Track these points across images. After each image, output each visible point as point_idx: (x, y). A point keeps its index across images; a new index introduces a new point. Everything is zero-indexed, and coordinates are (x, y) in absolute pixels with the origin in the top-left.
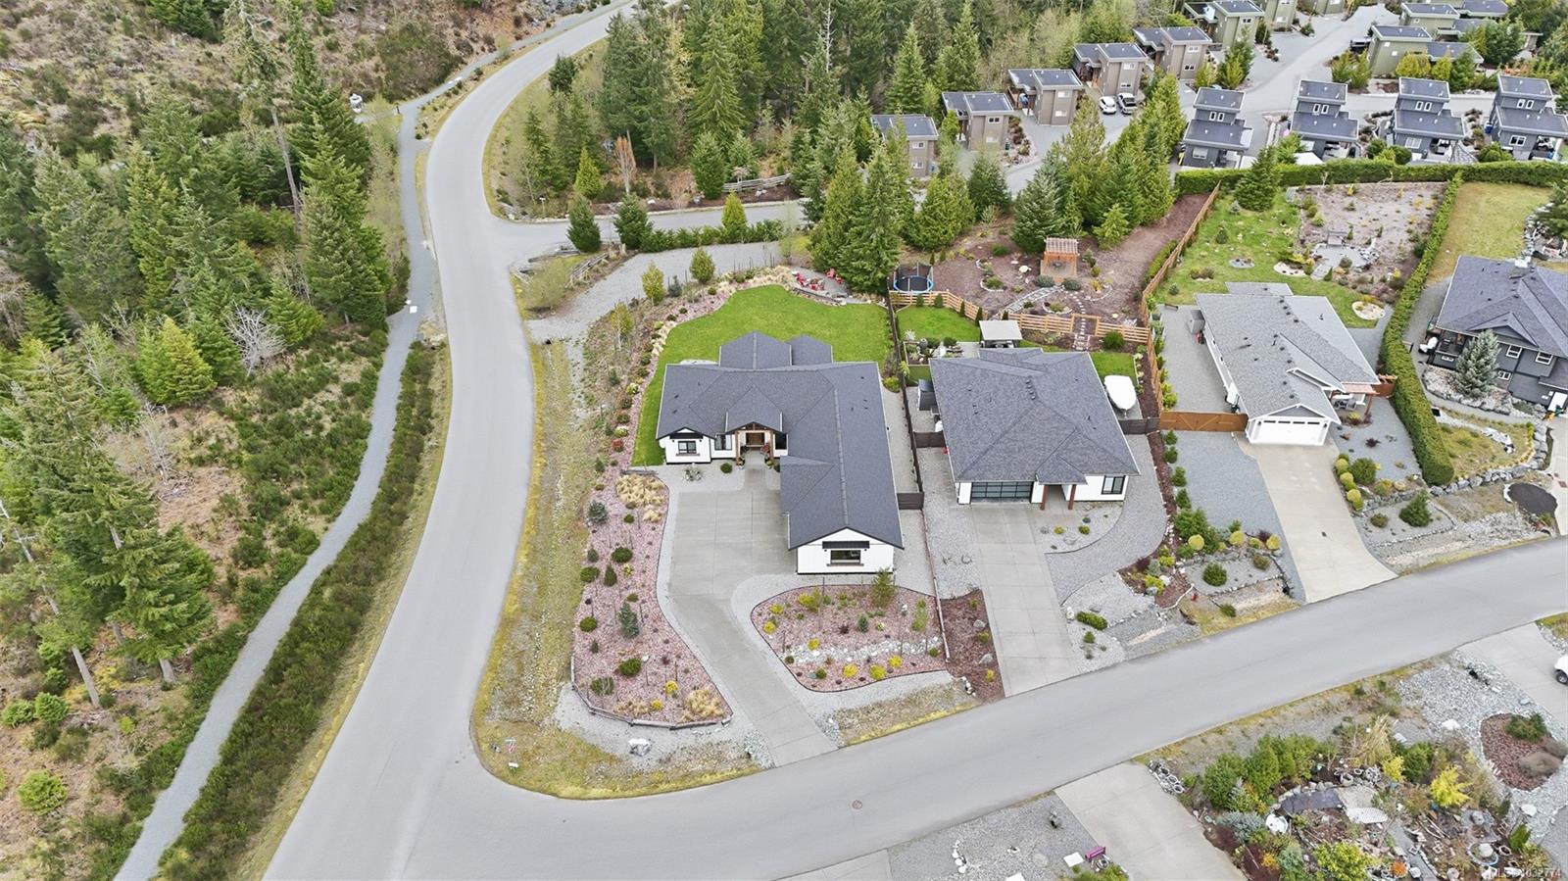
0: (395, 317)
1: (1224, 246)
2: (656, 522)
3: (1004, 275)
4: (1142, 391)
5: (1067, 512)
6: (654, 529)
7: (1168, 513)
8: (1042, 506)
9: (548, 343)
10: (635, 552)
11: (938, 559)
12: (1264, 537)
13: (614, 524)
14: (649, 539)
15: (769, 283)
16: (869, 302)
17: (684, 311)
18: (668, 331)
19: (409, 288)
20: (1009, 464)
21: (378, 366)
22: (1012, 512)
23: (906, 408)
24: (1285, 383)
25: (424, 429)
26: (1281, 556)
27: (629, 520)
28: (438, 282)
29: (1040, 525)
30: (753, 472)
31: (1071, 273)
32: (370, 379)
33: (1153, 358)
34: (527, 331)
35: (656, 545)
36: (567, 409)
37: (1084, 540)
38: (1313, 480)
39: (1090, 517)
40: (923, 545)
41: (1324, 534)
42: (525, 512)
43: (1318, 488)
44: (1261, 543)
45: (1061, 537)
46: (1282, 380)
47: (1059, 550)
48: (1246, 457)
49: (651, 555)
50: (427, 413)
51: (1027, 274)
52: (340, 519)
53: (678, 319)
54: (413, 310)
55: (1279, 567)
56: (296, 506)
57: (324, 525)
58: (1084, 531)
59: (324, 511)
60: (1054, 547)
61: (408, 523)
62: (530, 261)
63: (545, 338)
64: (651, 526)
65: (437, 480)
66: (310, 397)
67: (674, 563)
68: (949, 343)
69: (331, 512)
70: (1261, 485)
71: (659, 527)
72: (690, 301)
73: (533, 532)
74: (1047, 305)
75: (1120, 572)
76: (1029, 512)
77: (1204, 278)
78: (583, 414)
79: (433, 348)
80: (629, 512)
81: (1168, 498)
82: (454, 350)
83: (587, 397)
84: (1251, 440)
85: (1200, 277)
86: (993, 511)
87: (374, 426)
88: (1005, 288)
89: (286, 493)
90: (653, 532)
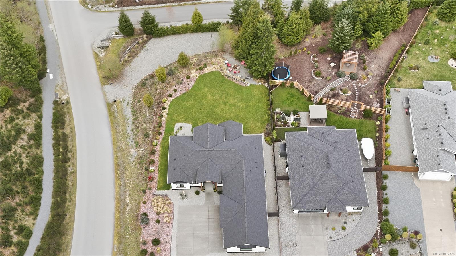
0: (43, 81)
1: (428, 46)
2: (169, 223)
3: (323, 68)
4: (377, 145)
5: (338, 218)
6: (168, 227)
7: (379, 218)
8: (328, 215)
9: (115, 101)
10: (161, 240)
11: (283, 244)
12: (416, 233)
13: (152, 223)
14: (166, 233)
15: (214, 70)
16: (260, 83)
17: (175, 91)
18: (169, 103)
19: (47, 60)
20: (315, 201)
21: (40, 117)
22: (315, 218)
23: (274, 155)
24: (438, 156)
25: (66, 160)
26: (422, 242)
27: (158, 222)
28: (60, 56)
29: (326, 226)
30: (209, 194)
31: (353, 69)
32: (38, 127)
33: (384, 125)
34: (105, 94)
35: (170, 236)
36: (127, 148)
37: (343, 233)
38: (442, 200)
39: (346, 221)
40: (278, 236)
41: (441, 230)
42: (115, 215)
43: (443, 205)
44: (415, 236)
45: (334, 232)
46: (437, 154)
47: (333, 239)
48: (416, 187)
49: (168, 241)
50: (66, 148)
51: (334, 68)
52: (38, 217)
53: (174, 96)
54: (51, 76)
55: (420, 247)
56: (19, 210)
57: (33, 222)
58: (344, 228)
59: (31, 214)
60: (331, 238)
61: (67, 220)
62: (102, 41)
63: (113, 99)
64: (167, 225)
65: (76, 194)
66: (14, 144)
67: (177, 246)
68: (296, 113)
69: (35, 214)
70: (419, 204)
71: (171, 226)
72: (178, 84)
73: (119, 227)
74: (341, 90)
75: (356, 250)
76: (322, 218)
77: (415, 70)
78: (134, 152)
79: (63, 104)
80: (157, 216)
81: (380, 210)
82: (73, 105)
83: (135, 142)
84: (420, 178)
85: (413, 69)
86: (307, 217)
87: (44, 158)
88: (323, 77)
89: (14, 204)
90: (168, 229)
